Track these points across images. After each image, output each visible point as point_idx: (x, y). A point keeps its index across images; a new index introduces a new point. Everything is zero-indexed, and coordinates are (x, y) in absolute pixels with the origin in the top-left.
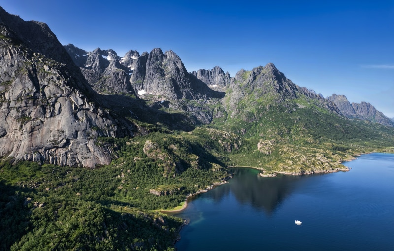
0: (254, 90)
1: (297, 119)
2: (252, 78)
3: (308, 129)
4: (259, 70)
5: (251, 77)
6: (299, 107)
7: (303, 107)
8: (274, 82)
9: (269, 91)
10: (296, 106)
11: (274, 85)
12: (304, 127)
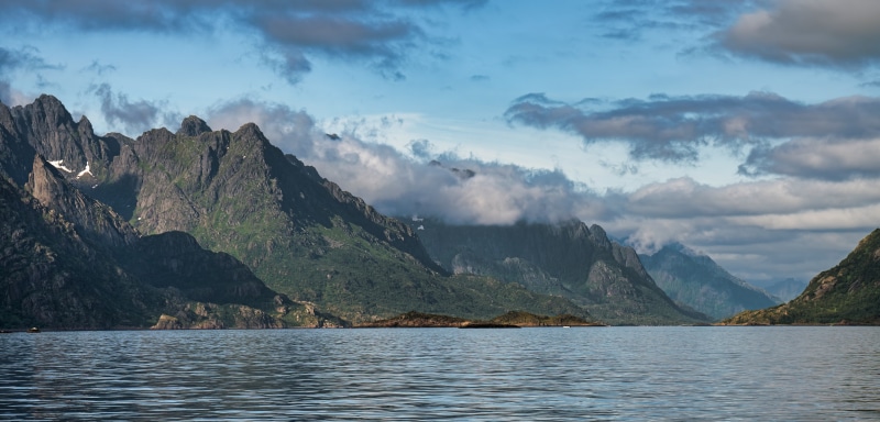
0: (220, 199)
1: (331, 273)
2: (206, 165)
3: (353, 291)
4: (221, 141)
5: (204, 161)
6: (328, 244)
7: (339, 245)
8: (270, 183)
9: (262, 207)
10: (322, 242)
11: (271, 192)
12: (347, 288)
